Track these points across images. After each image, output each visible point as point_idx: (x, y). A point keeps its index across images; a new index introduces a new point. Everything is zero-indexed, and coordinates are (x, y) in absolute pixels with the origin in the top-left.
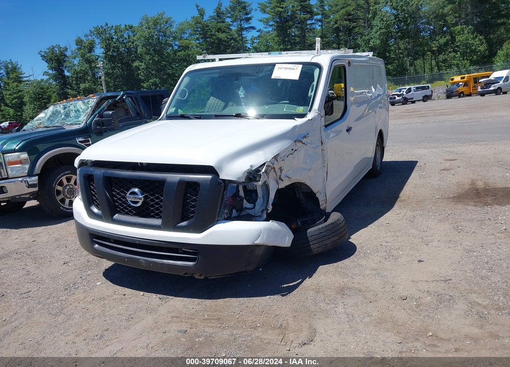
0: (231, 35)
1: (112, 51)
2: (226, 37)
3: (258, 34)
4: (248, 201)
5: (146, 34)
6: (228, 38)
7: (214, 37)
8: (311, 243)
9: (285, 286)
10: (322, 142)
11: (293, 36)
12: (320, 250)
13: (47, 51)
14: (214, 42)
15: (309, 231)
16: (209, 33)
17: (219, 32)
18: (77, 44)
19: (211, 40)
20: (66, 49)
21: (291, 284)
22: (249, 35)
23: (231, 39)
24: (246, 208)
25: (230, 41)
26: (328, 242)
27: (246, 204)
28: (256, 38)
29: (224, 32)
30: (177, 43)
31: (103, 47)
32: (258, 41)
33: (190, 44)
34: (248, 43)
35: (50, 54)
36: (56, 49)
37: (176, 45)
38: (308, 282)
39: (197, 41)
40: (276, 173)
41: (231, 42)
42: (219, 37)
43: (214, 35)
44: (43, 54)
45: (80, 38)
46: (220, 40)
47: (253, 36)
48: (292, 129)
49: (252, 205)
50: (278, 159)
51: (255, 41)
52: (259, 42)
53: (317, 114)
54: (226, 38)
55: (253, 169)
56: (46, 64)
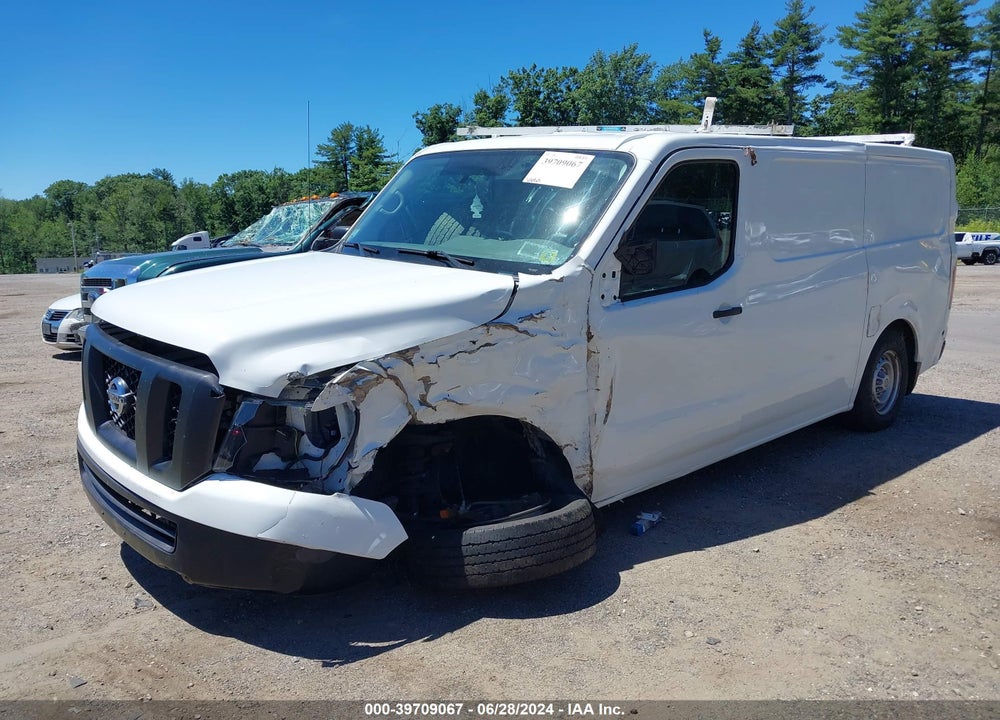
0: (768, 93)
1: (534, 118)
2: (757, 96)
3: (830, 91)
4: (315, 442)
5: (597, 87)
6: (760, 99)
7: (732, 96)
8: (466, 560)
9: (360, 644)
10: (589, 333)
11: (912, 96)
12: (484, 581)
13: (429, 112)
14: (731, 104)
15: (471, 531)
16: (723, 88)
17: (743, 86)
18: (476, 103)
19: (725, 101)
20: (459, 112)
21: (372, 645)
22: (811, 93)
23: (767, 101)
24: (307, 456)
25: (766, 104)
26: (509, 565)
27: (307, 446)
28: (825, 99)
29: (755, 85)
30: (654, 106)
31: (519, 110)
32: (829, 106)
33: (679, 107)
34: (807, 110)
35: (430, 118)
36: (443, 110)
37: (652, 109)
38: (418, 648)
39: (696, 104)
40: (402, 388)
41: (768, 107)
42: (743, 96)
43: (733, 92)
44: (420, 117)
45: (485, 93)
46: (744, 101)
47: (818, 96)
48: (483, 295)
49: (323, 450)
50: (416, 358)
51: (824, 105)
52: (832, 109)
53: (581, 268)
54: (756, 99)
55: (309, 374)
56: (422, 136)
